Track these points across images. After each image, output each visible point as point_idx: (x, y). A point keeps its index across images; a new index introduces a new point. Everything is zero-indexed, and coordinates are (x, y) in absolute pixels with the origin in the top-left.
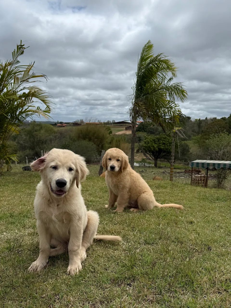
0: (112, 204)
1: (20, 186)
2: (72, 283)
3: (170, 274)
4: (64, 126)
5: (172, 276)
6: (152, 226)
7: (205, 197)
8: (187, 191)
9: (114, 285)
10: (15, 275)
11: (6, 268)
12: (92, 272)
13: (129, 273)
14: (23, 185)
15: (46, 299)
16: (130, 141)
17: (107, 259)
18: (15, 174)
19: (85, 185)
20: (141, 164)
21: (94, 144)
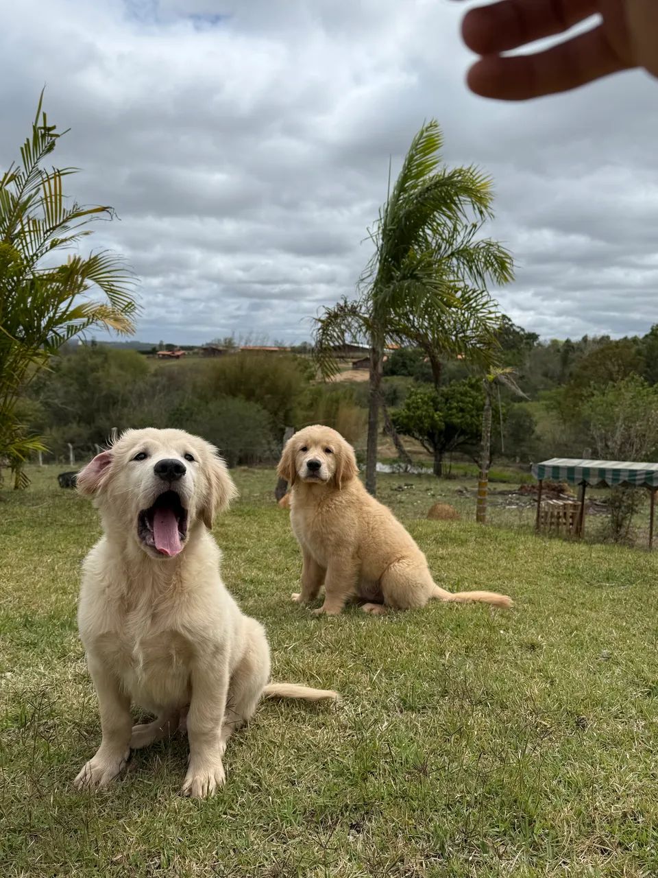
0: (311, 589)
1: (50, 534)
2: (198, 820)
3: (468, 798)
4: (178, 357)
5: (476, 802)
6: (423, 656)
7: (574, 572)
8: (523, 552)
9: (313, 826)
10: (37, 798)
11: (12, 777)
12: (252, 790)
13: (356, 792)
14: (61, 532)
15: (123, 867)
16: (365, 400)
17: (295, 752)
18: (38, 498)
19: (237, 533)
20: (396, 468)
21: (264, 408)
